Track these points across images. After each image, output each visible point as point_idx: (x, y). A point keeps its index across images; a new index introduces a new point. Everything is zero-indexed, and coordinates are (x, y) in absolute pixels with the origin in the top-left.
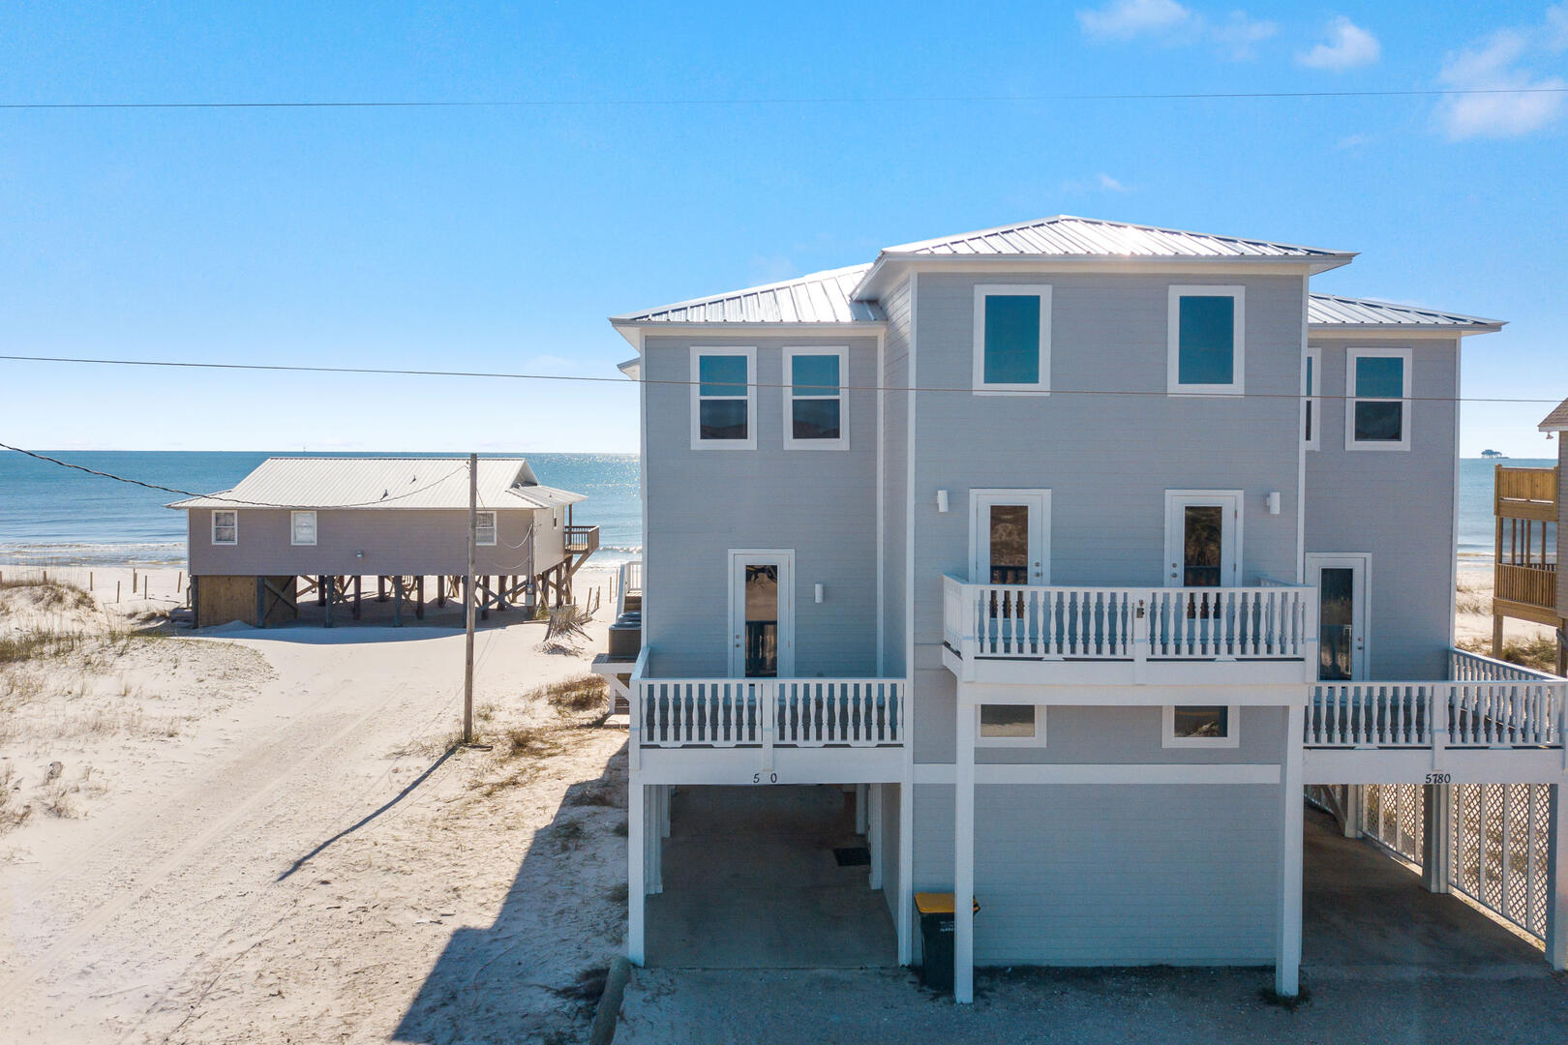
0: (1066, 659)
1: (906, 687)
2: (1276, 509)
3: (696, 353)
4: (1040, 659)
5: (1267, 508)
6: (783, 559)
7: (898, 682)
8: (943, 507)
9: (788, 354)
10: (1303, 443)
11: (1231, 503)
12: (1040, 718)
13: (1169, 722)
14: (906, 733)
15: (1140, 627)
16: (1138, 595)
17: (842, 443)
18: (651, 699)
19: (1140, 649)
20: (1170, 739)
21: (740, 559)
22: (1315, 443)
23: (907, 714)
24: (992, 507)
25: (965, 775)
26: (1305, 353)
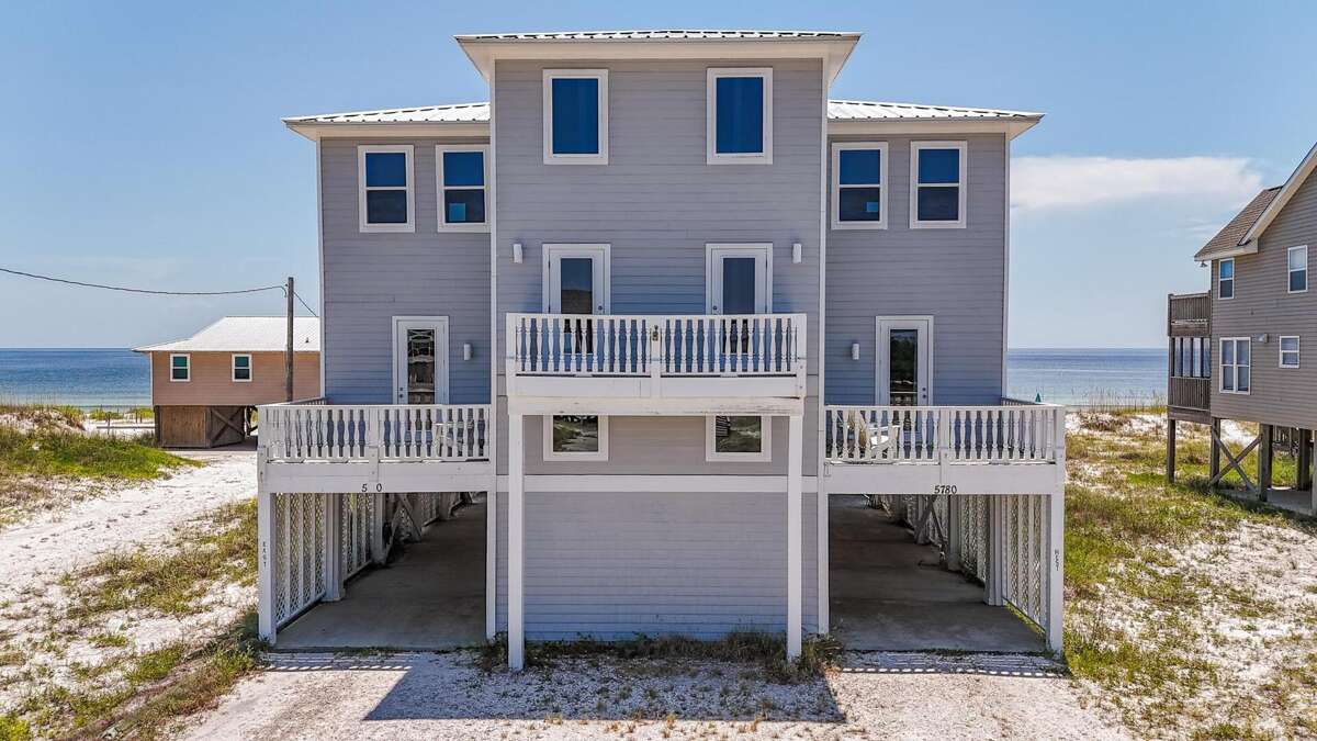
0: (594, 376)
1: (491, 411)
2: (798, 258)
3: (363, 151)
4: (573, 376)
5: (791, 258)
6: (440, 326)
8: (518, 258)
9: (440, 150)
11: (762, 254)
14: (491, 450)
15: (656, 349)
16: (654, 321)
17: (488, 227)
19: (656, 368)
20: (712, 454)
21: (402, 326)
22: (883, 223)
23: (492, 434)
24: (562, 260)
25: (515, 484)
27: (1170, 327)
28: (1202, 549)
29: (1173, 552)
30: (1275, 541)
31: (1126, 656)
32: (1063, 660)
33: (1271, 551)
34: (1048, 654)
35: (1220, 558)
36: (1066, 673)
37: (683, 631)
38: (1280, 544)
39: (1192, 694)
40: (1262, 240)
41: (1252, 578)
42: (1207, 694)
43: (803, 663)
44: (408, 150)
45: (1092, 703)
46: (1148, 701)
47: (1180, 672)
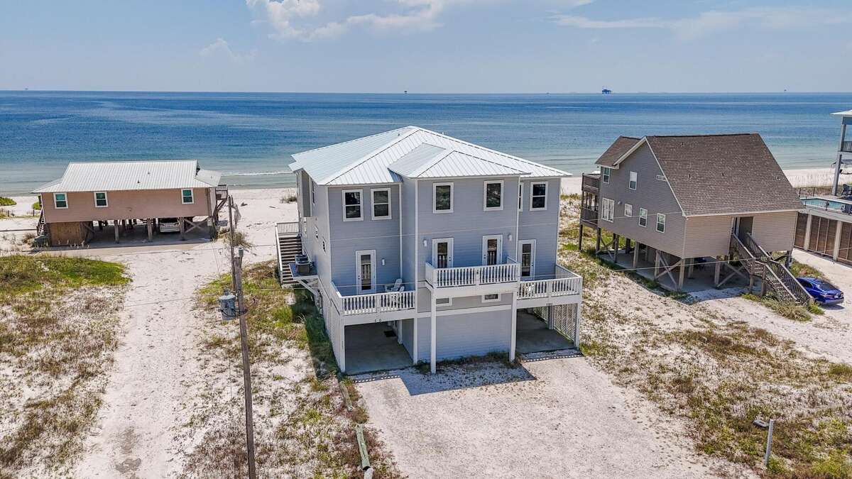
1: (415, 293)
2: (511, 240)
3: (344, 192)
5: (509, 239)
6: (373, 253)
7: (413, 292)
8: (426, 245)
9: (373, 191)
10: (518, 210)
11: (499, 238)
12: (451, 300)
13: (483, 298)
14: (415, 306)
15: (477, 277)
16: (477, 268)
17: (389, 217)
18: (346, 303)
19: (477, 282)
20: (483, 301)
21: (359, 254)
22: (522, 210)
23: (416, 300)
24: (437, 243)
25: (434, 314)
26: (520, 183)
27: (583, 187)
28: (600, 290)
29: (591, 292)
30: (622, 284)
31: (594, 346)
32: (579, 350)
33: (621, 290)
34: (575, 348)
35: (606, 294)
36: (582, 355)
37: (474, 354)
38: (625, 286)
39: (615, 358)
40: (621, 165)
41: (619, 305)
42: (619, 357)
43: (515, 361)
44: (361, 191)
45: (593, 364)
46: (605, 362)
47: (610, 350)
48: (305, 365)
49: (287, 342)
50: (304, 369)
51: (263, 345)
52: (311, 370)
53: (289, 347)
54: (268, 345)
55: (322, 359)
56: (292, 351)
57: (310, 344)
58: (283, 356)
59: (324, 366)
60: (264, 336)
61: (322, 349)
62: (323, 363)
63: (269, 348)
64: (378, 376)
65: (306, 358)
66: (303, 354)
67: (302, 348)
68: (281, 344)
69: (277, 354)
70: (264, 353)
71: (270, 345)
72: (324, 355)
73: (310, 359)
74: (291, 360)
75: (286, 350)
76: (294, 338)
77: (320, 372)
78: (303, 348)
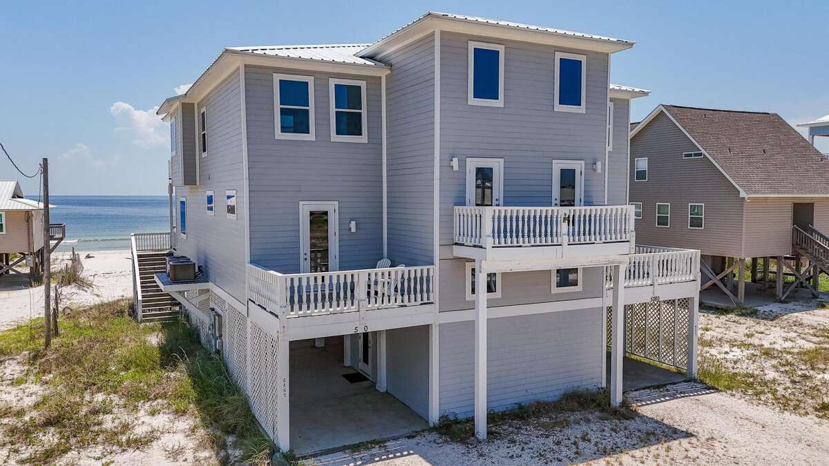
1: (435, 271)
3: (277, 78)
4: (521, 246)
6: (332, 207)
7: (429, 267)
9: (333, 82)
14: (435, 296)
15: (563, 228)
17: (363, 139)
18: (292, 287)
19: (565, 239)
20: (555, 289)
21: (306, 209)
24: (476, 169)
25: (483, 313)
43: (625, 404)
44: (310, 80)
48: (191, 445)
49: (148, 404)
50: (189, 455)
51: (95, 412)
52: (206, 454)
53: (153, 413)
54: (105, 412)
55: (229, 431)
56: (161, 420)
57: (198, 402)
58: (140, 431)
59: (235, 446)
60: (100, 397)
61: (226, 408)
62: (230, 439)
63: (109, 417)
64: (365, 454)
65: (193, 431)
66: (184, 424)
67: (181, 413)
68: (136, 409)
69: (126, 427)
70: (96, 428)
71: (111, 412)
72: (232, 421)
73: (201, 432)
74: (158, 439)
75: (147, 419)
76: (164, 396)
77: (227, 457)
78: (184, 413)
